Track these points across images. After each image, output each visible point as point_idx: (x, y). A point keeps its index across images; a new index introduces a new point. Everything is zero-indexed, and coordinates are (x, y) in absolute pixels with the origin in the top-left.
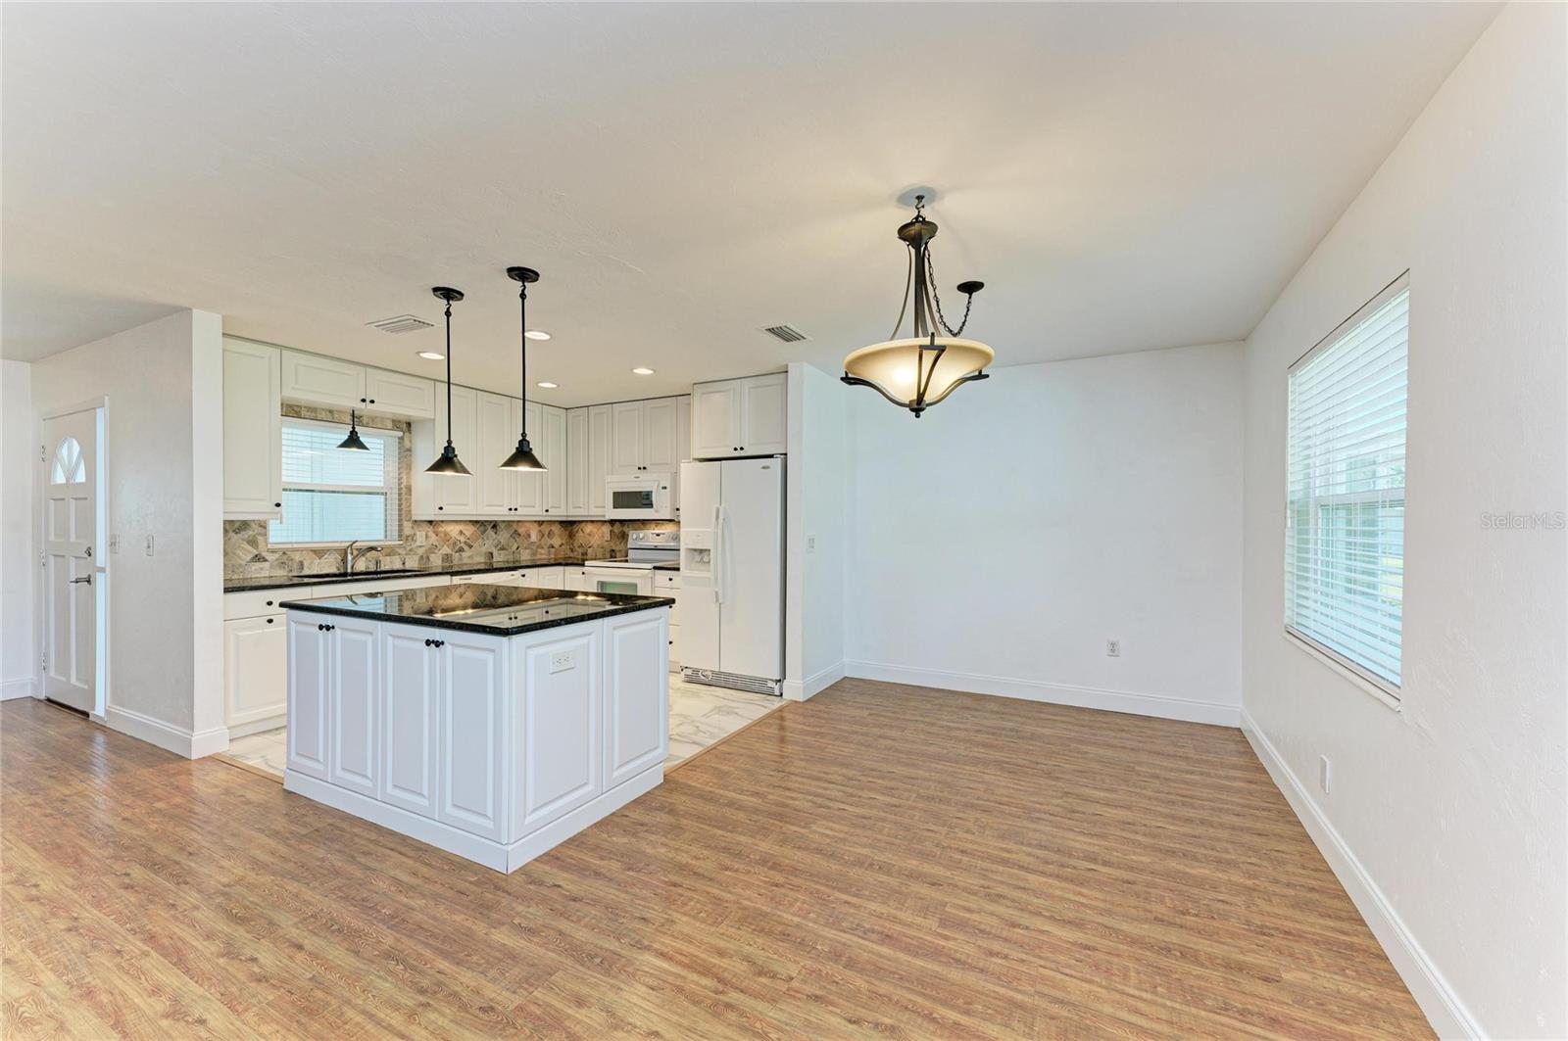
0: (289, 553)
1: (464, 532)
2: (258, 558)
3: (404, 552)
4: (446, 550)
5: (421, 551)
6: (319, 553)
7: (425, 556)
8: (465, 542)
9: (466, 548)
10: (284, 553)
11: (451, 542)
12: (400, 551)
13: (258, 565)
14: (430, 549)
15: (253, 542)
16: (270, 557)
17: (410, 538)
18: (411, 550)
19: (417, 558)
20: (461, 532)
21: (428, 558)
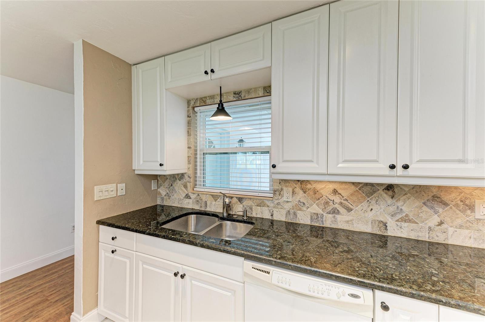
0: (200, 195)
1: (340, 191)
2: (187, 197)
3: (272, 205)
4: (316, 209)
5: (288, 206)
6: (215, 197)
7: (292, 212)
8: (341, 204)
9: (342, 210)
10: (198, 195)
11: (322, 201)
12: (268, 203)
13: (187, 200)
14: (296, 205)
15: (185, 186)
16: (193, 196)
17: (277, 193)
18: (278, 204)
19: (284, 212)
20: (335, 192)
21: (295, 214)
